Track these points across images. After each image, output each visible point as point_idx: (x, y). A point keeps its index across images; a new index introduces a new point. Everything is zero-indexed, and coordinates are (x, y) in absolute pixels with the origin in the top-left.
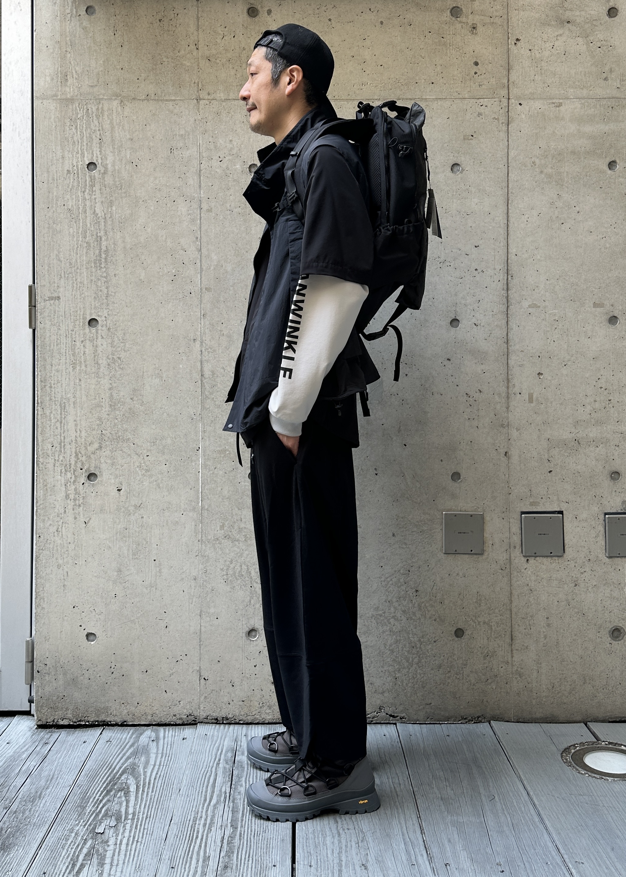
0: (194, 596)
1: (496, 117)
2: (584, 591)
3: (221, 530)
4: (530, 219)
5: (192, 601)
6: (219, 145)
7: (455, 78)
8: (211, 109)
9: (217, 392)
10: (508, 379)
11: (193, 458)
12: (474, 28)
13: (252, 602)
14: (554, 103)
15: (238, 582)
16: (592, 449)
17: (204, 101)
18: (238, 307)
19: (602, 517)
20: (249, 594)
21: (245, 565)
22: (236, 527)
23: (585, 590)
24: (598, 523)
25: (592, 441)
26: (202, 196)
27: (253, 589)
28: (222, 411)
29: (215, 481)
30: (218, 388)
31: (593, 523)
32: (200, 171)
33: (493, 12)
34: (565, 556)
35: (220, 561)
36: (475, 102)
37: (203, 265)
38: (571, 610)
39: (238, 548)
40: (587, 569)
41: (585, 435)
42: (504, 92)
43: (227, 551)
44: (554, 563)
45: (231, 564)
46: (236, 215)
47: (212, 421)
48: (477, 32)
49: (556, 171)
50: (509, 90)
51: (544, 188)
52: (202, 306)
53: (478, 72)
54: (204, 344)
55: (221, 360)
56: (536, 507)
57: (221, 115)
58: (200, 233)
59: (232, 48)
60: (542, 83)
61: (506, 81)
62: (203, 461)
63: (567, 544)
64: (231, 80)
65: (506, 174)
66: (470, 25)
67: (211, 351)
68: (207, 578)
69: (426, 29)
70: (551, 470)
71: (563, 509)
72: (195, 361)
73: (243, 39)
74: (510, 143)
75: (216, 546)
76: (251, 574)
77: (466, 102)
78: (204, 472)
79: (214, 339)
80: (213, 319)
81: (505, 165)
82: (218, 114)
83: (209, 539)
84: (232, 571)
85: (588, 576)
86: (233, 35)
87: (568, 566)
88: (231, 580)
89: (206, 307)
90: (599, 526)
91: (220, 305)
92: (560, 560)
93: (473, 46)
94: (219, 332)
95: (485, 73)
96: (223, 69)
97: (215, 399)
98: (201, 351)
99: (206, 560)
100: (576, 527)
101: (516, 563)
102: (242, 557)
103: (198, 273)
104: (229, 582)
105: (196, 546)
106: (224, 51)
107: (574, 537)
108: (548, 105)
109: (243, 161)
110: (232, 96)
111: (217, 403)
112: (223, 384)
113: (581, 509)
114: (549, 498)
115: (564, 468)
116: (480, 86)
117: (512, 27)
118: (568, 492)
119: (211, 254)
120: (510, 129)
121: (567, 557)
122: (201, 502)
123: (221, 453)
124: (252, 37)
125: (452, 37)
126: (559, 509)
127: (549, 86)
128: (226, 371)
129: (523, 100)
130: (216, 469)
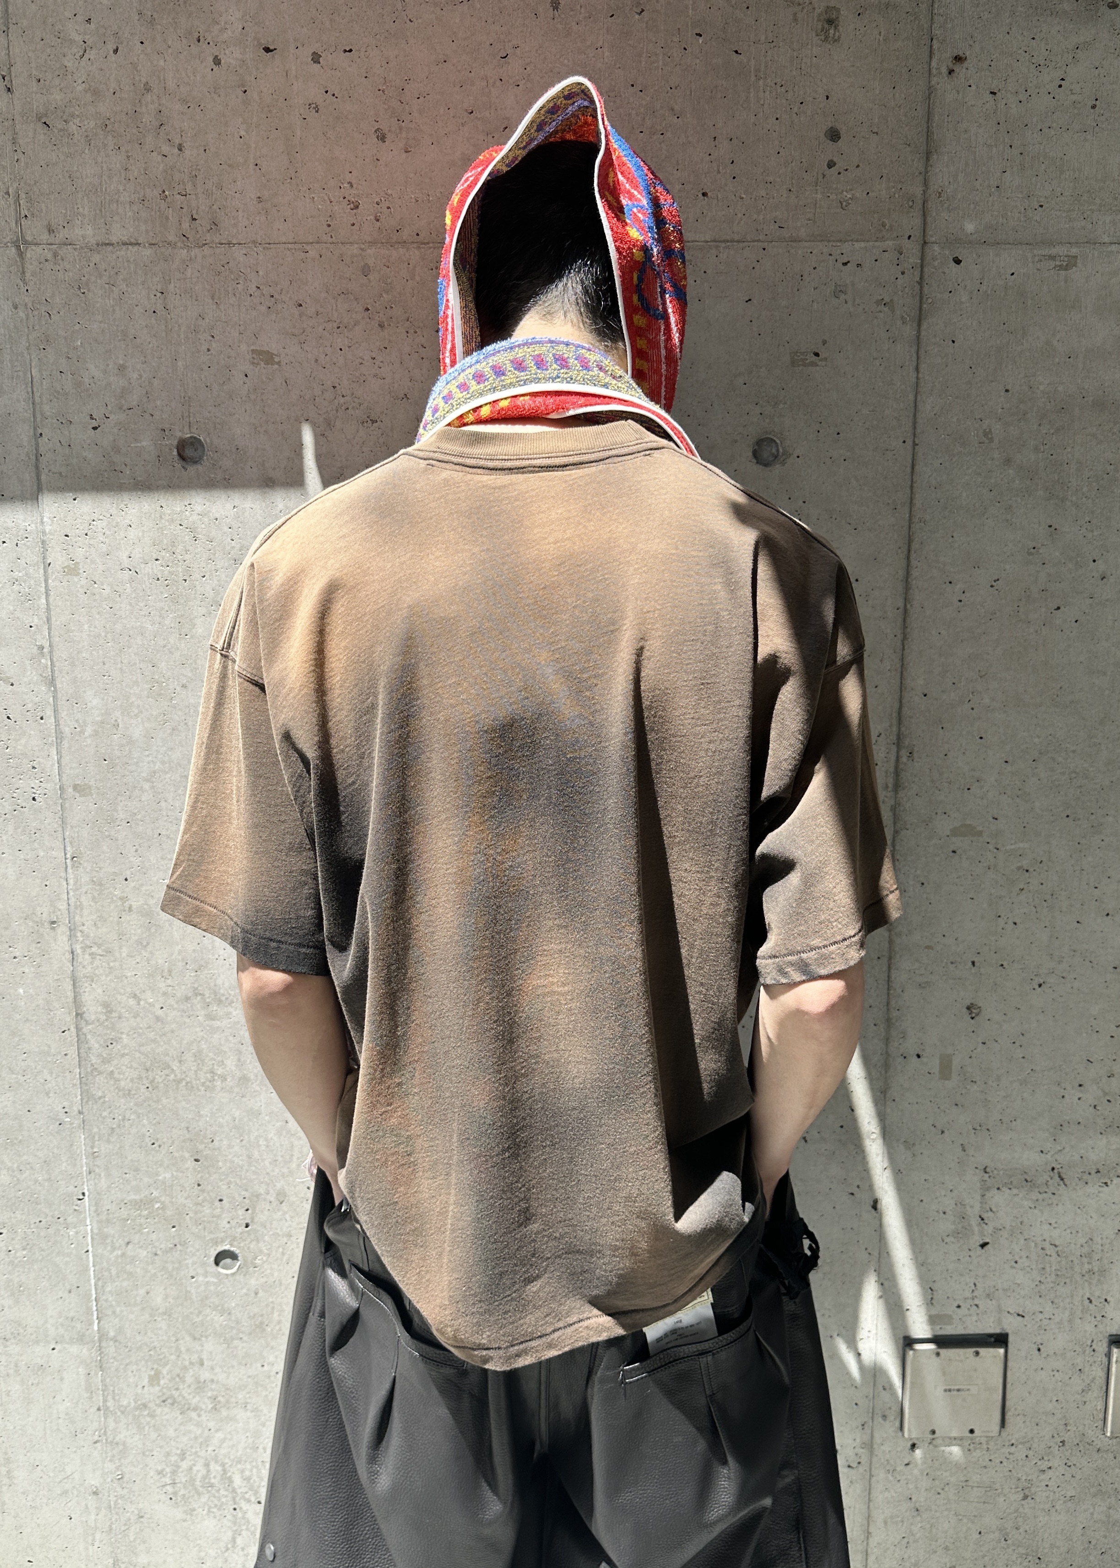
0: (96, 1528)
1: (887, 299)
2: (1044, 1510)
3: (151, 1384)
4: (966, 594)
5: (94, 1540)
6: (86, 380)
7: (771, 179)
8: (60, 275)
9: (123, 1056)
10: (888, 1020)
11: (70, 1219)
12: (830, 22)
13: (239, 1541)
14: (1052, 258)
15: (204, 1499)
16: (1091, 1189)
17: (39, 250)
18: (168, 837)
19: (1102, 1347)
20: (229, 1524)
21: (216, 1462)
22: (189, 1379)
23: (1047, 1507)
24: (1091, 1360)
25: (1093, 1172)
26: (48, 529)
27: (240, 1515)
28: (136, 1104)
29: (131, 1273)
30: (125, 1047)
31: (1079, 1360)
32: (38, 456)
34: (1004, 1434)
35: (155, 1453)
36: (825, 250)
37: (61, 722)
38: (1010, 1551)
39: (198, 1425)
40: (1055, 1462)
41: (1077, 1157)
42: (911, 222)
43: (171, 1432)
44: (978, 1451)
45: (182, 1460)
46: (147, 583)
47: (113, 1129)
48: (837, 34)
49: (1047, 458)
50: (924, 215)
51: (1010, 507)
52: (67, 833)
53: (835, 160)
54: (79, 934)
55: (129, 974)
56: (943, 1327)
57: (89, 290)
58: (49, 633)
59: (113, 85)
60: (1020, 196)
61: (918, 190)
62: (95, 1225)
63: (1013, 1409)
64: (112, 187)
65: (906, 467)
66: (818, 11)
67: (100, 952)
68: (125, 1491)
69: (687, 26)
70: (987, 1240)
71: (1007, 1331)
72: (56, 977)
73: (142, 56)
74: (920, 375)
75: (142, 1421)
76: (232, 1482)
77: (800, 252)
78: (100, 1251)
79: (105, 921)
80: (101, 868)
81: (904, 442)
82: (81, 288)
83: (122, 1406)
84: (186, 1476)
85: (1058, 1476)
86: (111, 47)
87: (1011, 1457)
88: (184, 1495)
89: (78, 836)
90: (1094, 1368)
91: (118, 831)
92: (992, 1443)
93: (824, 80)
94: (120, 903)
95: (858, 166)
96: (87, 151)
97: (116, 1075)
98: (72, 952)
99: (121, 1451)
100: (1036, 1370)
101: (884, 1452)
102: (207, 1446)
103: (52, 744)
104: (179, 1499)
105: (92, 1421)
106: (89, 95)
107: (1030, 1393)
108: (1033, 262)
109: (160, 426)
110: (118, 234)
111: (123, 1083)
112: (135, 1035)
113: (1051, 1329)
114: (977, 1306)
115: (1019, 1236)
116: (843, 205)
117: (942, 19)
118: (1022, 1293)
119: (85, 692)
120: (923, 333)
121: (1010, 1437)
122: (96, 1322)
123: (140, 1207)
124: (170, 51)
125: (763, 51)
126: (998, 1331)
127: (1041, 206)
128: (142, 1003)
129: (965, 247)
130: (130, 1246)
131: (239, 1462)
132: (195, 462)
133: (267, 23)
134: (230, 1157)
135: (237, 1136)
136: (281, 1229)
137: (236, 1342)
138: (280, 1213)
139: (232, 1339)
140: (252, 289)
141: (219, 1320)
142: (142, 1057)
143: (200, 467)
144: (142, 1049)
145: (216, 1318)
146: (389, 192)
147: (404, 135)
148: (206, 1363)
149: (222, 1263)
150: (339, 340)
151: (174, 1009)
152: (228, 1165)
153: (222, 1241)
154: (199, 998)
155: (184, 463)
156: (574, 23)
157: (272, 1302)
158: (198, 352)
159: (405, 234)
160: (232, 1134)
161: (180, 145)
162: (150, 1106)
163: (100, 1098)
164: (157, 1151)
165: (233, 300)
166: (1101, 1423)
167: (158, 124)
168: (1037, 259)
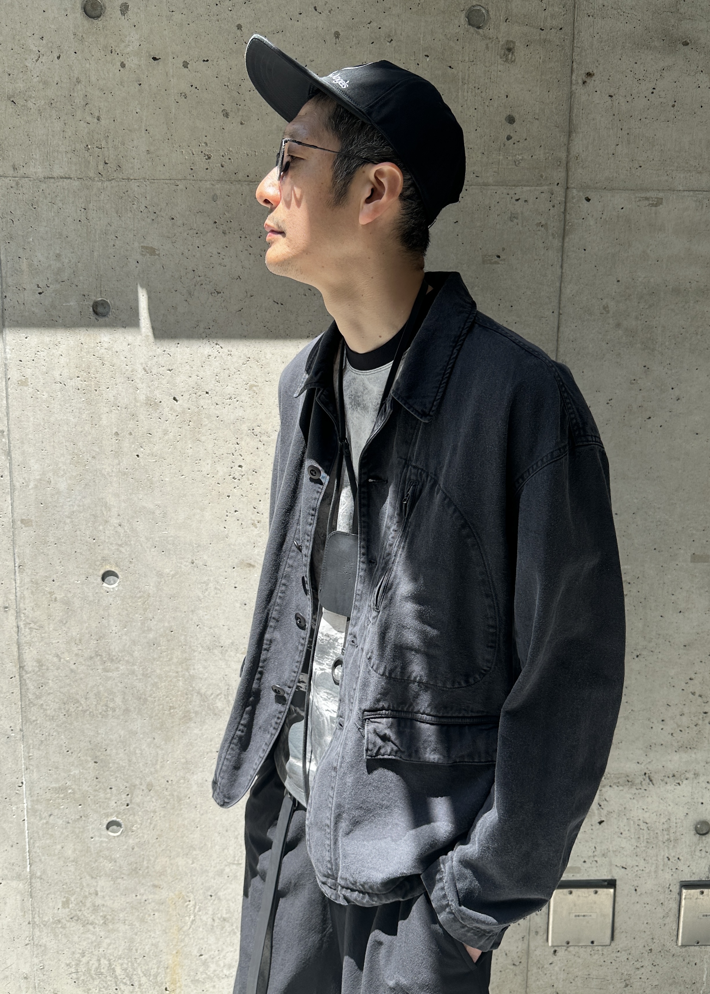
1: (543, 223)
3: (63, 907)
6: (36, 263)
7: (471, 146)
8: (20, 197)
9: (49, 694)
11: (13, 799)
12: (509, 50)
14: (647, 199)
15: (96, 983)
16: (669, 787)
17: (7, 180)
18: (81, 554)
19: (676, 889)
21: (105, 958)
22: (88, 904)
23: (640, 992)
24: (669, 897)
25: (671, 776)
26: (8, 356)
28: (57, 726)
29: (52, 835)
30: (50, 688)
31: (661, 897)
33: (546, 18)
34: (613, 944)
35: (65, 952)
36: (505, 191)
37: (14, 479)
39: (94, 934)
40: (646, 963)
41: (660, 767)
42: (559, 175)
43: (76, 939)
44: (596, 955)
45: (83, 957)
46: (71, 392)
47: (42, 741)
48: (513, 57)
49: (643, 324)
50: (567, 171)
51: (619, 354)
52: (16, 550)
53: (511, 135)
54: (22, 615)
55: (54, 642)
56: (575, 874)
57: (38, 207)
58: (8, 422)
59: (57, 79)
60: (627, 159)
61: (563, 155)
62: (29, 804)
63: (619, 929)
64: (55, 142)
65: (554, 328)
66: (501, 43)
67: (36, 627)
68: (46, 977)
69: (420, 50)
70: (603, 819)
71: (616, 878)
72: (7, 643)
73: (75, 61)
74: (564, 271)
75: (57, 931)
76: (115, 971)
77: (489, 192)
78: (32, 820)
79: (39, 607)
80: (37, 573)
81: (553, 312)
82: (33, 205)
83: (44, 921)
84: (85, 967)
85: (647, 972)
86: (56, 55)
87: (618, 959)
88: (83, 980)
89: (23, 552)
90: (670, 902)
91: (49, 549)
92: (605, 950)
93: (505, 85)
94: (49, 596)
95: (526, 139)
96: (39, 119)
97: (44, 707)
98: (18, 627)
99: (43, 951)
100: (634, 903)
101: (536, 955)
102: (99, 948)
103: (8, 493)
104: (80, 982)
105: (24, 931)
106: (41, 84)
107: (630, 918)
108: (635, 201)
109: (82, 293)
110: (57, 171)
111: (48, 712)
112: (57, 681)
113: (643, 877)
114: (596, 861)
115: (624, 817)
116: (516, 163)
117: (579, 50)
118: (625, 853)
119: (30, 460)
120: (566, 244)
121: (617, 947)
122: (29, 866)
123: (58, 792)
124: (93, 58)
125: (467, 67)
126: (609, 878)
127: (641, 167)
128: (62, 660)
129: (592, 191)
130: (52, 817)
131: (120, 958)
132: (105, 316)
133: (155, 42)
134: (117, 761)
135: (122, 747)
136: (150, 808)
137: (119, 880)
138: (149, 797)
139: (117, 878)
140: (142, 208)
141: (109, 866)
142: (62, 695)
143: (107, 319)
144: (62, 690)
145: (106, 864)
146: (231, 149)
147: (240, 113)
148: (99, 894)
149: (111, 828)
150: (197, 241)
151: (83, 665)
152: (116, 766)
153: (112, 815)
154: (99, 658)
155: (97, 317)
156: (348, 47)
157: (143, 855)
158: (107, 246)
159: (240, 176)
160: (118, 746)
161: (98, 117)
162: (66, 727)
163: (34, 721)
164: (70, 756)
165: (130, 214)
166: (675, 938)
167: (85, 104)
168: (638, 199)
